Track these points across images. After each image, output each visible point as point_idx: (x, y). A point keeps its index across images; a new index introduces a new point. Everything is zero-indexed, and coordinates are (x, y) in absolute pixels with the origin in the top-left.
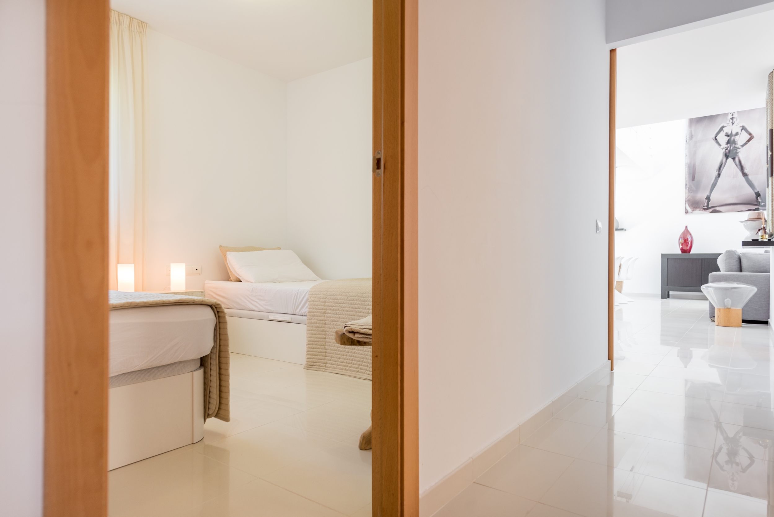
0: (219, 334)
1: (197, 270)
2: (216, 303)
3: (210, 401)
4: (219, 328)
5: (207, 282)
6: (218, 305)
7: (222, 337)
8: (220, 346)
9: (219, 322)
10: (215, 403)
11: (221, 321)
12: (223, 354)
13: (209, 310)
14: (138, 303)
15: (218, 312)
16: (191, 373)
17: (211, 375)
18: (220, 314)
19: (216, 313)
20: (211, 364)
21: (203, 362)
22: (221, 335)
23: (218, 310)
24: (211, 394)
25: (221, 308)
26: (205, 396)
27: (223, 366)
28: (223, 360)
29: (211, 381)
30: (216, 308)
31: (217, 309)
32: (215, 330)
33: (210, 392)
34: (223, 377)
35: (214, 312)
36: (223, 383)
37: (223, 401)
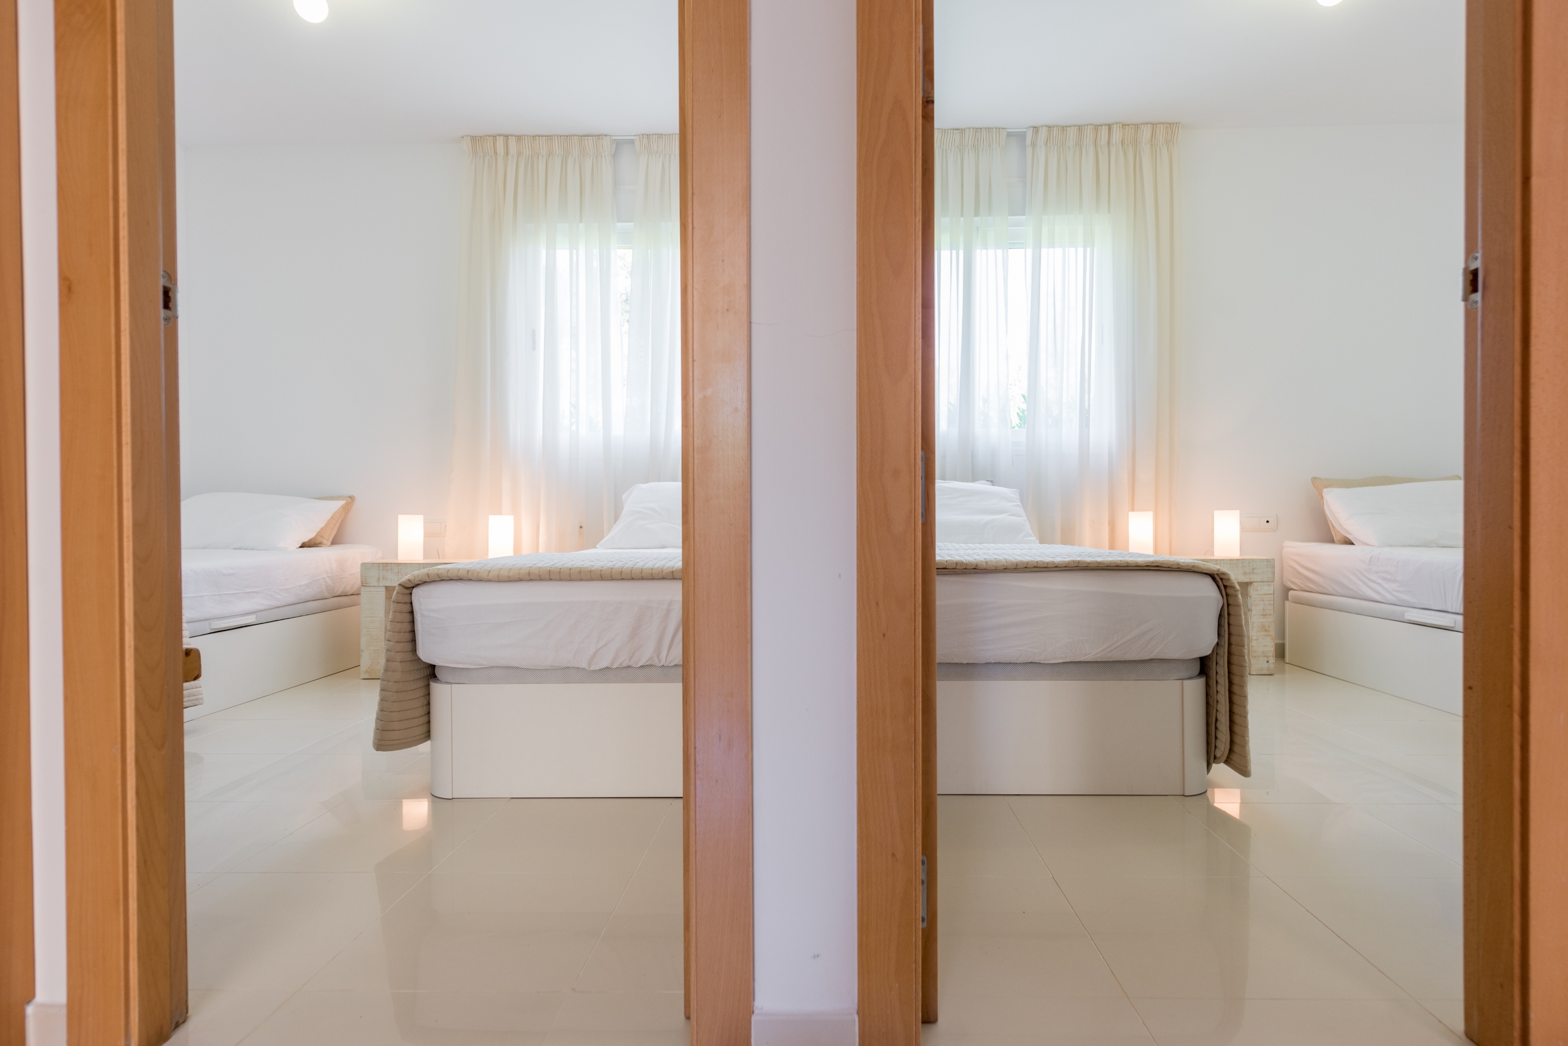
0: (1229, 624)
1: (1268, 522)
2: (1218, 570)
3: (1218, 736)
4: (1229, 614)
5: (1287, 543)
6: (1224, 574)
7: (1234, 630)
8: (1230, 644)
9: (1228, 605)
10: (1224, 740)
11: (1231, 602)
12: (1235, 659)
13: (1208, 583)
14: (1089, 563)
15: (1225, 587)
16: (1181, 681)
17: (1217, 692)
18: (1229, 591)
19: (1222, 588)
20: (1217, 673)
21: (1204, 666)
22: (1232, 627)
23: (1226, 584)
24: (1218, 723)
25: (1229, 579)
26: (1208, 724)
27: (1236, 680)
28: (1235, 669)
29: (1217, 701)
30: (1221, 579)
31: (1224, 581)
32: (1221, 616)
33: (1216, 720)
34: (1236, 699)
35: (1219, 587)
36: (1236, 709)
37: (1237, 739)
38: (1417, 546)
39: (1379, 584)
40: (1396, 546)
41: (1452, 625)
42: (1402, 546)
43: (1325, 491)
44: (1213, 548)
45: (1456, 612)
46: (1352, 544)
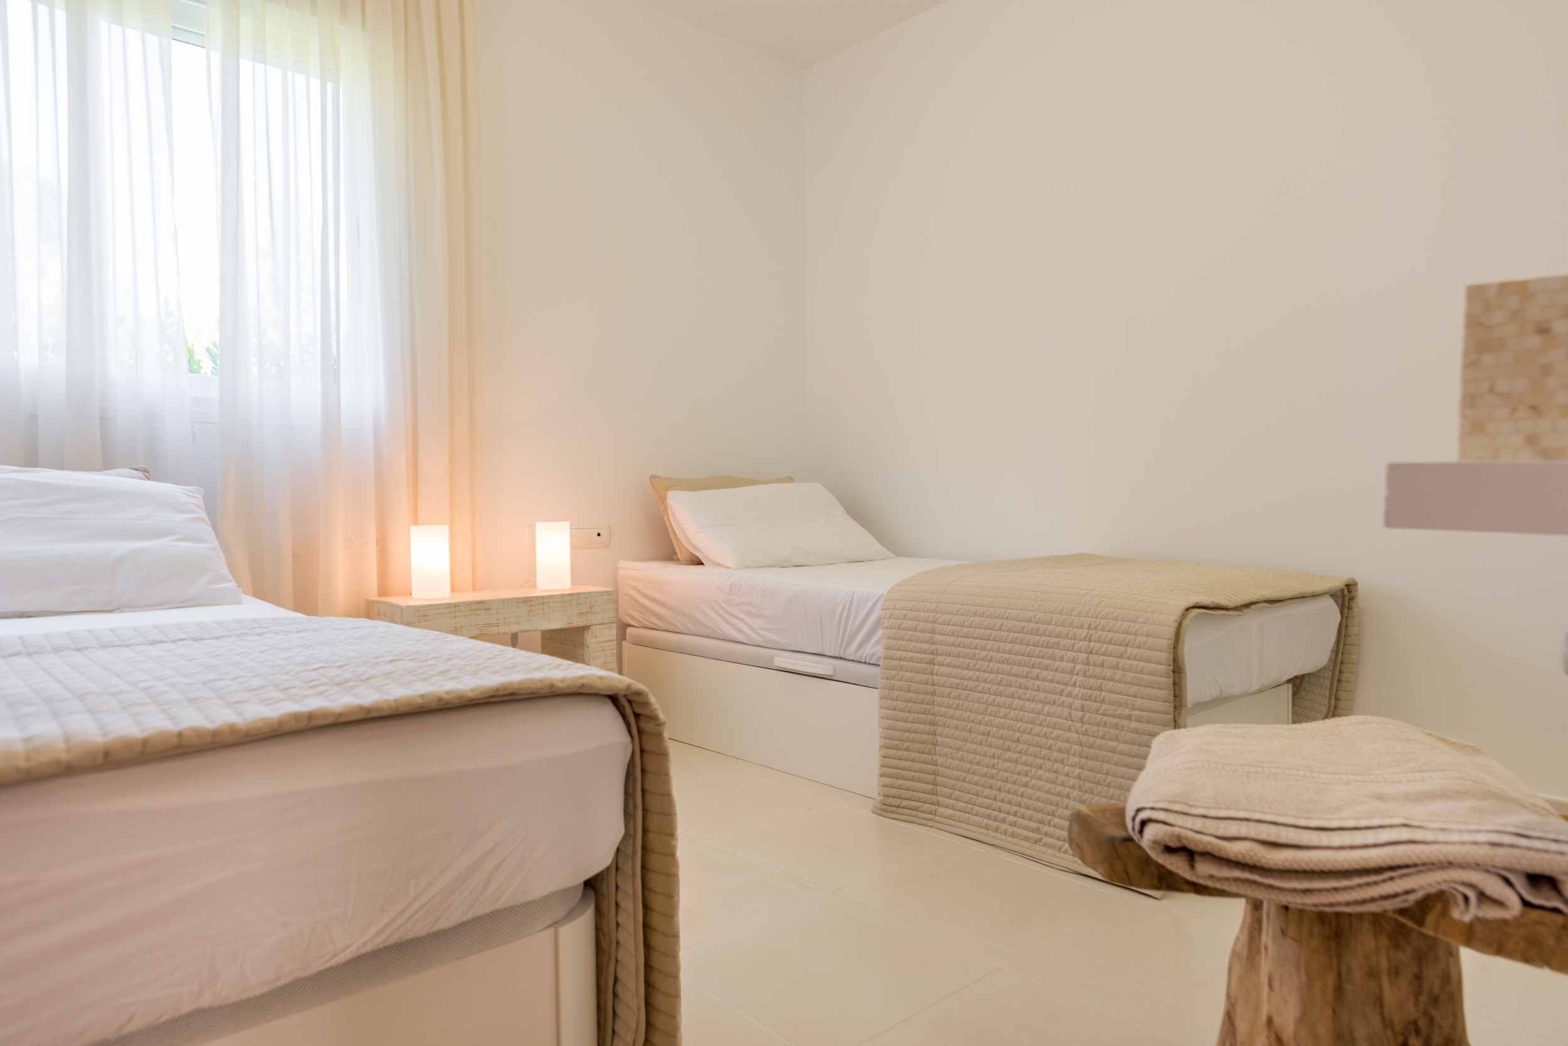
0: (643, 790)
1: (599, 535)
2: (628, 687)
3: (617, 1011)
4: (643, 771)
5: (623, 564)
6: (638, 693)
7: (652, 804)
8: (645, 831)
9: (642, 751)
10: (633, 1024)
11: (648, 746)
12: (655, 861)
13: (608, 712)
15: (637, 716)
16: (552, 930)
17: (618, 924)
18: (646, 725)
19: (632, 719)
20: (617, 887)
21: (591, 885)
22: (648, 796)
23: (638, 711)
24: (619, 987)
25: (646, 704)
26: (599, 989)
27: (656, 903)
28: (655, 882)
29: (618, 943)
30: (630, 702)
31: (634, 704)
32: (629, 775)
33: (616, 979)
34: (656, 940)
35: (624, 716)
36: (657, 961)
37: (659, 1021)
38: (772, 566)
39: (741, 620)
40: (753, 568)
41: (832, 674)
42: (759, 567)
43: (670, 494)
44: (535, 577)
45: (835, 655)
46: (702, 564)
